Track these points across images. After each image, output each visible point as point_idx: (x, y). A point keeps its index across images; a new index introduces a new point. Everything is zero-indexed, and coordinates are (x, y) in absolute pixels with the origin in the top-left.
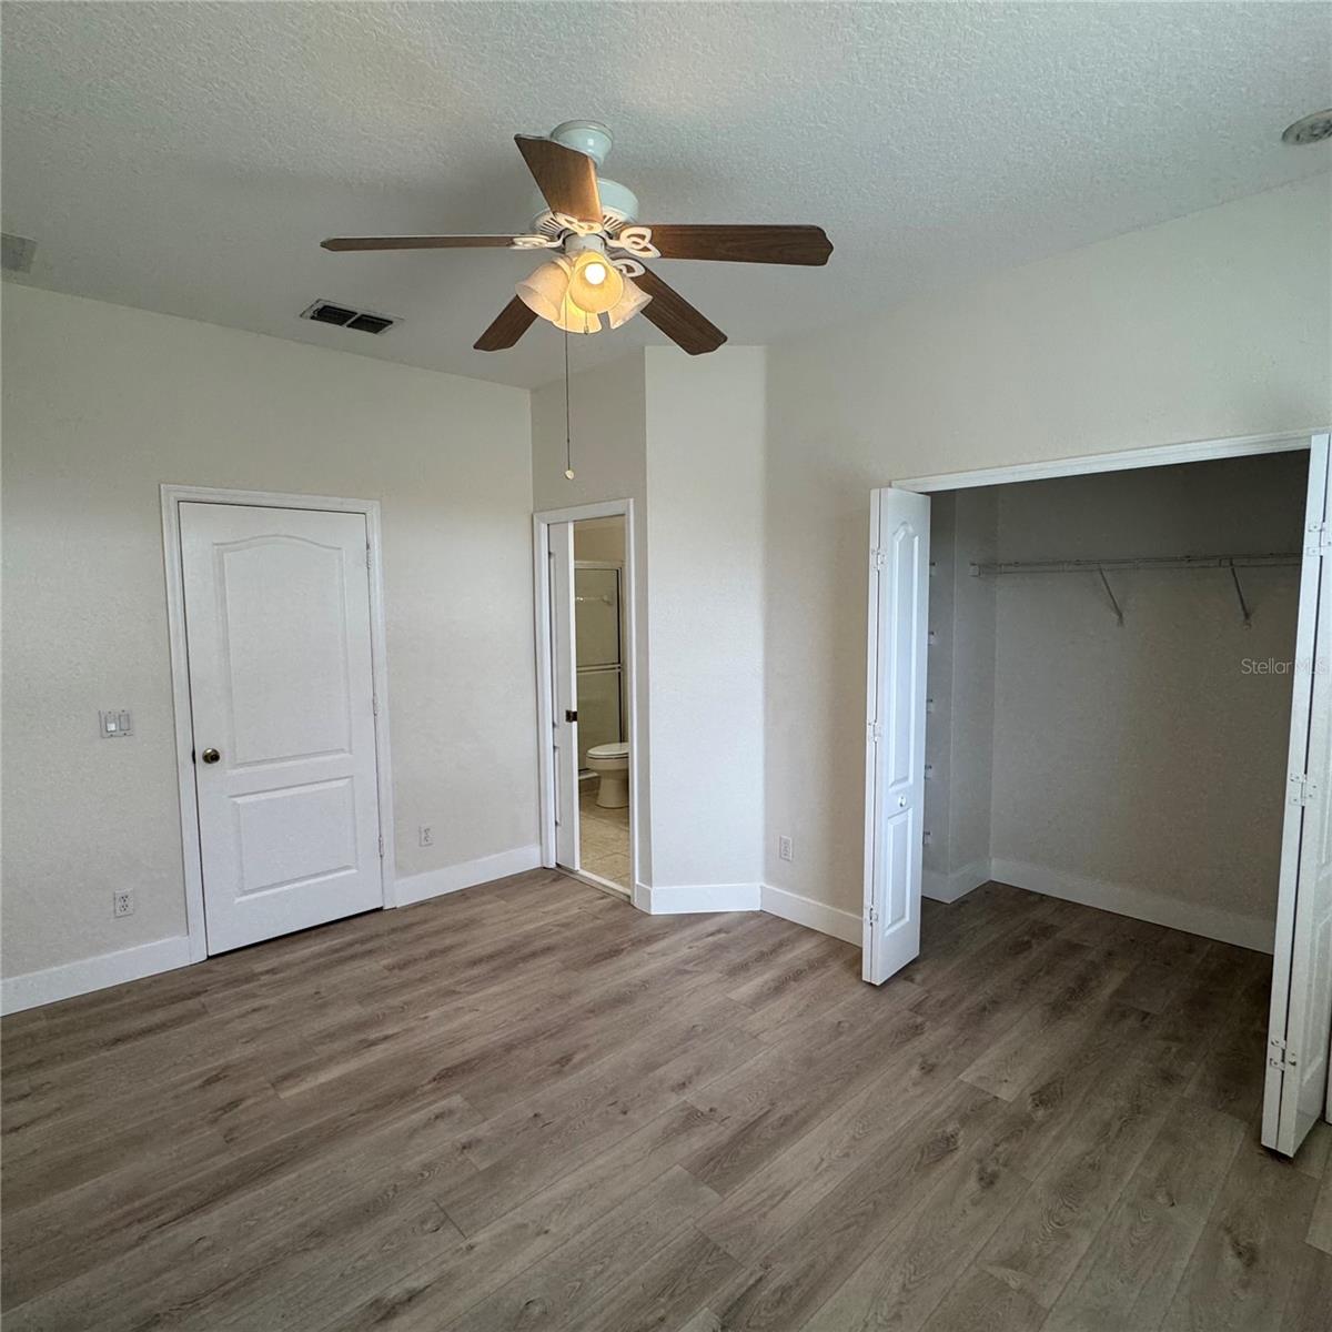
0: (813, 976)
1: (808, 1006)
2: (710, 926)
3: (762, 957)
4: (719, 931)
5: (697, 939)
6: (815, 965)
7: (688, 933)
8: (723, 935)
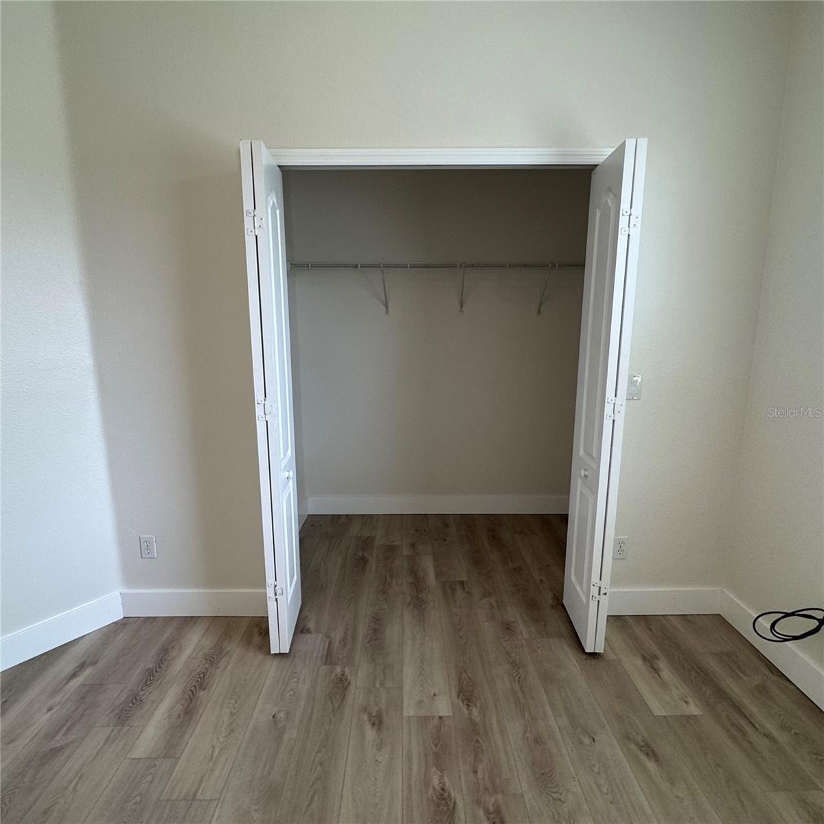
0: (218, 671)
1: (232, 714)
2: (65, 666)
3: (151, 677)
4: (82, 666)
5: (54, 693)
6: (213, 659)
7: (36, 689)
8: (88, 671)
